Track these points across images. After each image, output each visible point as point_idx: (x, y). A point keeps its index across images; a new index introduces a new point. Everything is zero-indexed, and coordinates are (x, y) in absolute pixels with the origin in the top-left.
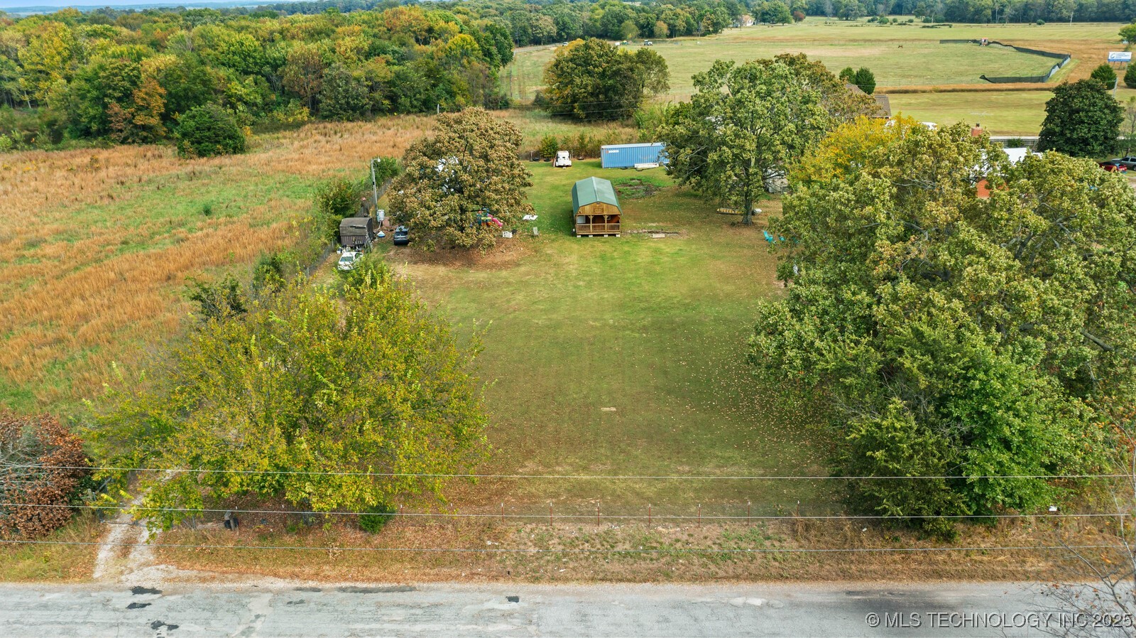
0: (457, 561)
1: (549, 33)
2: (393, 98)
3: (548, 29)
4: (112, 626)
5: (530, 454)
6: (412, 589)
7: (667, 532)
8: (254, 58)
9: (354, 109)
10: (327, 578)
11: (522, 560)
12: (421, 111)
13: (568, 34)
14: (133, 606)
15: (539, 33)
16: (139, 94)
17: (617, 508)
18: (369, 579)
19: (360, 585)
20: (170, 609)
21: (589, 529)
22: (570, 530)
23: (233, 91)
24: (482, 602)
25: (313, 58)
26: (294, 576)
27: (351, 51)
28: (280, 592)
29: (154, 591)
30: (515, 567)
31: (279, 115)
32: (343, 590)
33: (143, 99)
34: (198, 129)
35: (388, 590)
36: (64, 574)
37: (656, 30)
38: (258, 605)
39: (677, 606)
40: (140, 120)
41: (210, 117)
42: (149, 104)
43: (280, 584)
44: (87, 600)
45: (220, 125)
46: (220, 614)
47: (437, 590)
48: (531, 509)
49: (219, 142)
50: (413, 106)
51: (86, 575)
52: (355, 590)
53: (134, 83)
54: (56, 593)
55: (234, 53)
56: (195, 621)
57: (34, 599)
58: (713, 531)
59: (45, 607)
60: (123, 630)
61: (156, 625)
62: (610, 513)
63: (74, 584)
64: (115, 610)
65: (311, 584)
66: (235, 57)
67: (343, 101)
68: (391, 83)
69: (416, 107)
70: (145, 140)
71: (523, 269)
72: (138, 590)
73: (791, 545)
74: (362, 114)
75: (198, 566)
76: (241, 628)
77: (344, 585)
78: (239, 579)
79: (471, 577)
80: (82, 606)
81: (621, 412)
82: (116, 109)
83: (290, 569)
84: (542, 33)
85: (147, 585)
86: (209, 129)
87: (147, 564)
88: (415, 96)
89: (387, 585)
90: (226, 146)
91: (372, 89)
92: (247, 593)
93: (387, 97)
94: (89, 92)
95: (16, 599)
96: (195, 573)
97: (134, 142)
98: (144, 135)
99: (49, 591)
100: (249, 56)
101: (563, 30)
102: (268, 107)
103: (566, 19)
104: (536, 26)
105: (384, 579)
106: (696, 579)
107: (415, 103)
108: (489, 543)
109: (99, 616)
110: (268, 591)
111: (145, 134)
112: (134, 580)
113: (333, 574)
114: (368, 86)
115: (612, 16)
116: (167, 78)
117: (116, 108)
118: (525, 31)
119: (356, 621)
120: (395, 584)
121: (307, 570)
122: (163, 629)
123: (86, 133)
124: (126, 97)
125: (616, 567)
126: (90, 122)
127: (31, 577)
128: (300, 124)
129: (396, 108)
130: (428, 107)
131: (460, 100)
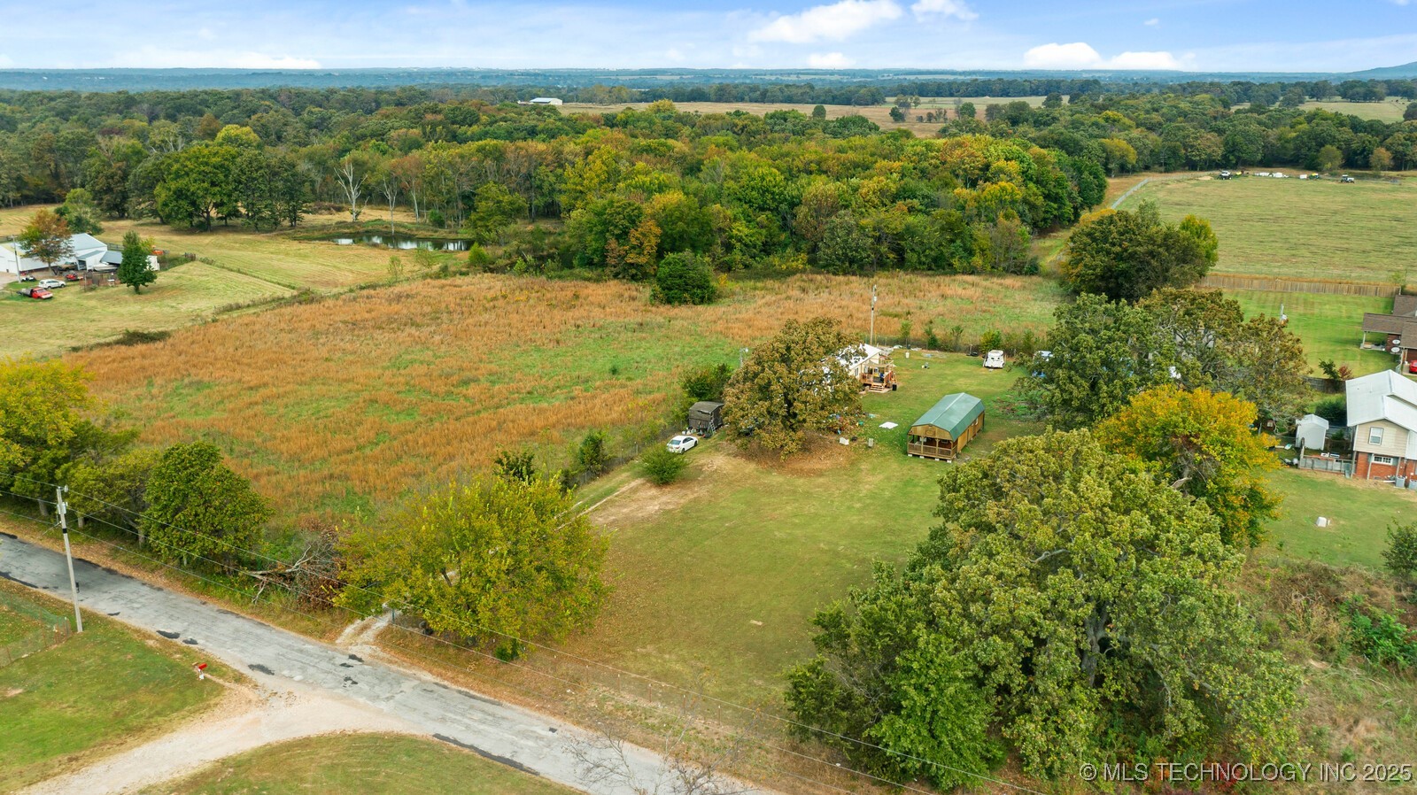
0: (539, 697)
1: (1210, 155)
2: (900, 252)
3: (1208, 151)
4: (326, 672)
6: (500, 705)
7: (692, 721)
8: (773, 193)
9: (852, 262)
10: (457, 682)
11: (581, 708)
12: (930, 269)
13: (1238, 158)
14: (343, 665)
15: (1195, 156)
16: (634, 234)
18: (480, 691)
19: (472, 692)
20: (361, 673)
21: (643, 703)
22: (629, 699)
23: (735, 232)
24: (532, 725)
25: (826, 201)
26: (440, 675)
27: (874, 193)
28: (425, 682)
29: (360, 660)
30: (573, 711)
31: (775, 260)
32: (460, 692)
33: (637, 239)
34: (670, 275)
35: (485, 701)
36: (322, 634)
37: (1373, 159)
38: (407, 686)
40: (632, 258)
41: (684, 265)
42: (642, 244)
43: (428, 677)
44: (324, 654)
45: (692, 274)
46: (383, 684)
47: (512, 709)
49: (687, 291)
50: (921, 263)
51: (332, 640)
52: (467, 694)
53: (633, 222)
54: (312, 646)
55: (753, 188)
56: (368, 683)
57: (299, 645)
58: (727, 730)
59: (301, 651)
60: (330, 676)
61: (347, 679)
63: (324, 643)
64: (334, 664)
65: (446, 683)
66: (754, 193)
67: (841, 252)
68: (900, 236)
69: (924, 264)
70: (634, 278)
71: (821, 480)
72: (353, 657)
74: (861, 267)
75: (392, 653)
76: (388, 695)
77: (463, 689)
78: (409, 668)
79: (539, 709)
80: (319, 656)
81: (763, 628)
82: (613, 246)
83: (440, 670)
84: (1200, 155)
85: (359, 656)
86: (681, 277)
87: (367, 643)
88: (924, 251)
89: (487, 697)
90: (692, 295)
91: (878, 240)
92: (407, 677)
93: (893, 250)
94: (595, 226)
95: (290, 642)
96: (388, 656)
97: (624, 277)
98: (634, 274)
99: (309, 643)
100: (767, 191)
101: (1232, 152)
102: (767, 248)
103: (1239, 139)
104: (1192, 146)
105: (490, 694)
107: (923, 259)
108: (569, 691)
109: (324, 665)
110: (419, 679)
111: (634, 271)
112: (354, 650)
113: (462, 681)
114: (873, 237)
115: (1309, 137)
116: (666, 219)
117: (613, 244)
118: (1174, 153)
119: (451, 712)
120: (492, 699)
121: (449, 674)
122: (350, 682)
123: (589, 263)
124: (623, 236)
126: (593, 254)
127: (304, 632)
128: (791, 273)
129: (901, 263)
130: (939, 265)
131: (977, 260)
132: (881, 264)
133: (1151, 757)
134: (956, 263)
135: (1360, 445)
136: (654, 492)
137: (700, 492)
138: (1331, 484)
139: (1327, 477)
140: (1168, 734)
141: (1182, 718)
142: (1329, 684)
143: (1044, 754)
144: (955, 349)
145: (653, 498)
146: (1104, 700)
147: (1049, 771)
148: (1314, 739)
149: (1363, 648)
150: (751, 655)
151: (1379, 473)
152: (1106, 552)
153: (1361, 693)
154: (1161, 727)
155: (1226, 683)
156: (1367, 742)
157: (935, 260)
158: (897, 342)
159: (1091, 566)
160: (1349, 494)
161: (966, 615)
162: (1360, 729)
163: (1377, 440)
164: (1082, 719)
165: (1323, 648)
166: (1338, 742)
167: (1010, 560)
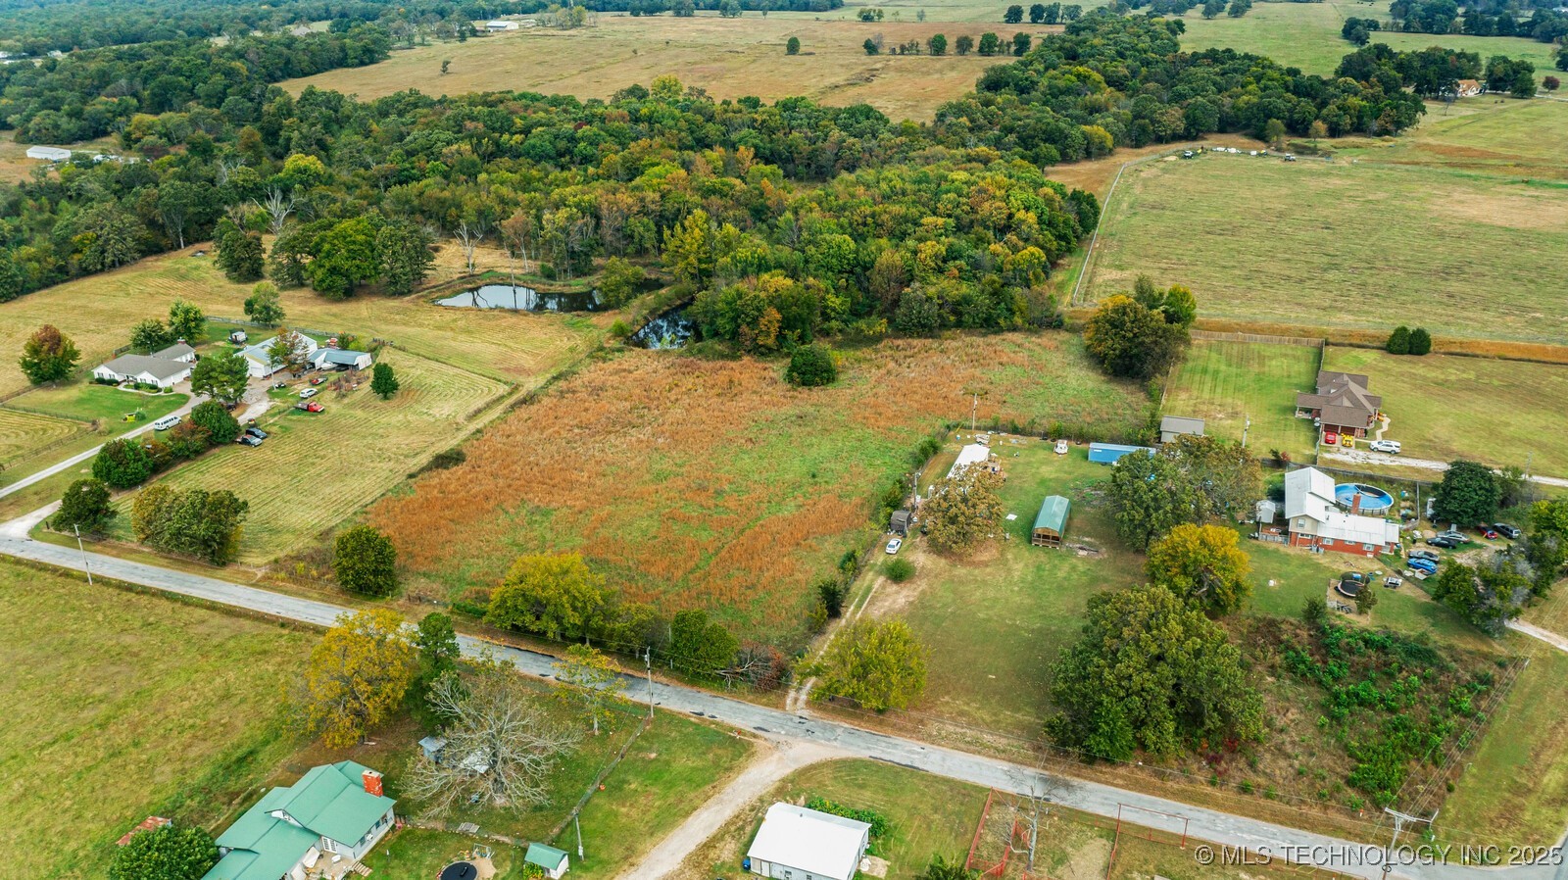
0: (907, 731)
1: (1174, 130)
2: (959, 315)
3: (1173, 126)
4: (794, 728)
5: (948, 693)
7: (987, 738)
9: (924, 326)
10: (862, 727)
11: (930, 735)
12: (982, 326)
13: (1197, 130)
14: (800, 723)
15: (1161, 131)
16: (763, 323)
17: (974, 723)
18: (876, 730)
19: (873, 732)
20: (812, 726)
21: (959, 730)
22: (951, 728)
23: (828, 302)
24: (912, 747)
25: (895, 272)
27: (930, 258)
28: (847, 729)
29: (806, 719)
30: (927, 737)
31: (863, 325)
33: (766, 327)
34: (804, 364)
36: (777, 706)
37: (1311, 131)
38: (839, 732)
39: (978, 764)
40: (761, 341)
41: (814, 356)
42: (769, 330)
46: (828, 732)
47: (898, 740)
48: (940, 716)
49: (817, 374)
50: (976, 325)
51: (785, 709)
52: (871, 733)
54: (776, 713)
56: (820, 732)
58: (1004, 741)
59: (773, 717)
62: (969, 725)
64: (794, 723)
65: (857, 728)
67: (915, 321)
69: (978, 325)
71: (988, 570)
72: (801, 717)
73: (1030, 753)
74: (931, 331)
76: (834, 738)
77: (867, 730)
78: (833, 721)
79: (911, 737)
80: (784, 719)
81: (996, 680)
82: (745, 330)
83: (851, 721)
84: (1165, 130)
85: (804, 717)
86: (812, 365)
87: (803, 709)
88: (978, 314)
89: (882, 734)
91: (941, 306)
92: (835, 726)
93: (953, 314)
96: (819, 715)
101: (1193, 125)
103: (1199, 114)
104: (1159, 122)
106: (989, 756)
107: (977, 321)
108: (921, 727)
111: (763, 349)
112: (799, 713)
116: (783, 304)
117: (745, 328)
118: (1144, 130)
119: (870, 744)
120: (885, 735)
121: (856, 723)
122: (809, 732)
124: (754, 322)
125: (963, 746)
128: (878, 338)
129: (959, 324)
130: (989, 325)
131: (1018, 320)
132: (944, 326)
133: (1199, 738)
134: (1001, 321)
135: (1292, 528)
136: (895, 587)
137: (922, 585)
138: (1276, 551)
139: (1273, 546)
140: (1206, 728)
141: (1213, 721)
142: (1275, 690)
143: (1155, 744)
144: (1031, 434)
145: (898, 592)
146: (1177, 714)
147: (1158, 750)
148: (1269, 724)
149: (1291, 668)
150: (997, 697)
151: (1303, 543)
152: (1183, 658)
153: (1290, 694)
154: (1203, 724)
155: (1233, 705)
156: (1292, 721)
157: (985, 320)
158: (991, 429)
159: (1175, 664)
160: (1285, 559)
161: (1120, 685)
162: (1289, 714)
163: (1302, 526)
164: (1170, 726)
165: (1272, 669)
166: (1280, 722)
167: (1139, 661)
